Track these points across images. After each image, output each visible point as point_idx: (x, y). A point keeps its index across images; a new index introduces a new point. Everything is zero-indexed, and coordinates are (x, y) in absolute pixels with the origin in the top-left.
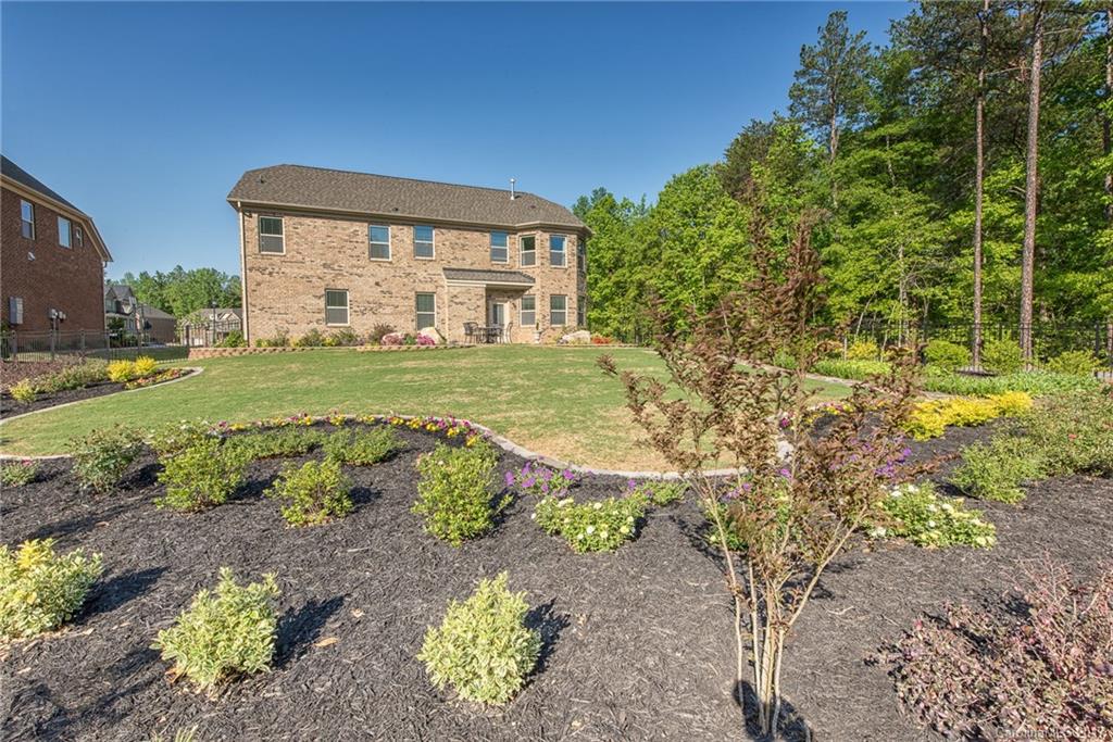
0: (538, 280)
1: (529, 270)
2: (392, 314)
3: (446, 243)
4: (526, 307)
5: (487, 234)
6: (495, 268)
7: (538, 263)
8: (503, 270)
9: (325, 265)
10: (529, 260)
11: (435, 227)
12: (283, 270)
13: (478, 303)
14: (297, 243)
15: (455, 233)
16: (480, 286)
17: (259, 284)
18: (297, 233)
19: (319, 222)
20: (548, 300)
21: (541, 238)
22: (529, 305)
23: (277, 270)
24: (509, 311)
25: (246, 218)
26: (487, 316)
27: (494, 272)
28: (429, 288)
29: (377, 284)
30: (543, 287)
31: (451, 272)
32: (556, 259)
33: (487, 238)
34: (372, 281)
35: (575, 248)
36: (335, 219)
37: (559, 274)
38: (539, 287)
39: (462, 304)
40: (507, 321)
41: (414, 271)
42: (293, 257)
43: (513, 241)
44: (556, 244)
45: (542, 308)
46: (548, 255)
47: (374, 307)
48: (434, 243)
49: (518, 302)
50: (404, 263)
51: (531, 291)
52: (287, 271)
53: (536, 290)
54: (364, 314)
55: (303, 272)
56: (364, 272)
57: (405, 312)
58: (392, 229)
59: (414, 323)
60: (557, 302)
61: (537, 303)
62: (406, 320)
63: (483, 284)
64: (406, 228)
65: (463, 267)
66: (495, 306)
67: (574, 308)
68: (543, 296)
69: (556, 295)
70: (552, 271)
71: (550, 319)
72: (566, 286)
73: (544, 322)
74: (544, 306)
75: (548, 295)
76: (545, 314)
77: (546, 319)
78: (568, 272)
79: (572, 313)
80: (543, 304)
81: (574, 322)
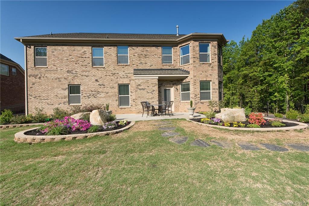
0: (191, 72)
1: (186, 67)
2: (104, 97)
3: (136, 55)
4: (183, 90)
5: (160, 48)
6: (165, 67)
7: (191, 61)
8: (170, 68)
9: (68, 72)
10: (186, 61)
11: (129, 46)
12: (46, 75)
13: (154, 88)
14: (54, 60)
15: (141, 48)
16: (154, 79)
17: (33, 84)
18: (54, 55)
19: (65, 48)
20: (198, 85)
21: (193, 45)
22: (186, 88)
23: (43, 75)
24: (174, 92)
25: (28, 48)
26: (160, 95)
27: (164, 69)
28: (125, 81)
29: (97, 80)
30: (195, 76)
31: (138, 72)
32: (203, 58)
33: (159, 50)
34: (94, 79)
35: (216, 50)
36: (74, 46)
37: (206, 67)
38: (192, 77)
39: (143, 89)
40: (172, 99)
41: (117, 72)
42: (51, 68)
43: (175, 50)
44: (203, 48)
45: (194, 90)
46: (198, 56)
47: (95, 94)
48: (128, 55)
49: (179, 87)
50: (111, 68)
51: (187, 80)
52: (48, 75)
53: (190, 79)
54: (89, 98)
55: (56, 76)
56: (89, 74)
57: (112, 95)
58: (105, 49)
59: (118, 102)
60: (204, 85)
61: (191, 87)
62: (113, 101)
63: (156, 77)
64: (112, 48)
65: (146, 68)
66: (165, 90)
67: (216, 89)
68: (195, 82)
69: (204, 81)
70: (201, 66)
71: (200, 97)
72: (211, 75)
73: (196, 99)
74: (196, 88)
75: (199, 81)
76: (197, 94)
77: (197, 96)
78: (211, 66)
79: (215, 92)
80: (195, 87)
81: (216, 98)
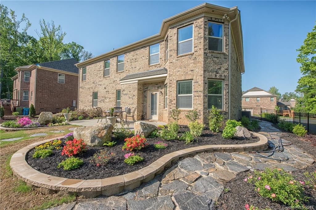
0: (168, 71)
2: (108, 102)
3: (129, 60)
9: (93, 83)
13: (134, 93)
14: (88, 76)
17: (81, 93)
18: (88, 72)
20: (174, 86)
26: (145, 101)
28: (119, 87)
29: (105, 88)
31: (126, 77)
35: (202, 31)
37: (185, 60)
39: (126, 94)
41: (116, 79)
42: (87, 81)
45: (169, 94)
47: (104, 99)
50: (113, 76)
51: (166, 81)
52: (86, 86)
54: (101, 102)
55: (89, 86)
56: (102, 83)
57: (113, 101)
60: (185, 87)
61: (168, 90)
63: (135, 81)
66: (152, 95)
67: (200, 91)
68: (171, 83)
69: (182, 80)
70: (179, 60)
71: (176, 103)
72: (192, 71)
73: (170, 106)
74: (171, 92)
75: (175, 82)
76: (172, 99)
77: (172, 103)
78: (194, 56)
79: (198, 96)
80: (170, 90)
81: (199, 105)
